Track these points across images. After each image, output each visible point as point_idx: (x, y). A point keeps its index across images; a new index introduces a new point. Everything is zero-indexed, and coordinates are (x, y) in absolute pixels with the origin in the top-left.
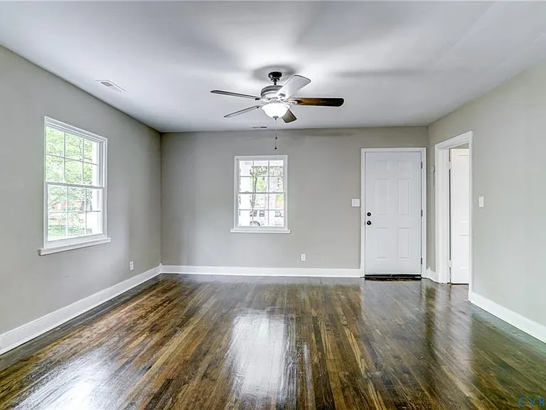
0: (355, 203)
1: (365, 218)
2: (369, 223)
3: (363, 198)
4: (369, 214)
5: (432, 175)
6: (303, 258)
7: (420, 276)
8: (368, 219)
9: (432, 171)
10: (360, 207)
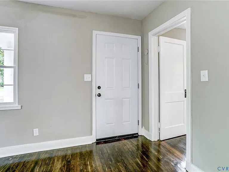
0: (87, 77)
1: (95, 91)
2: (99, 95)
3: (94, 73)
4: (99, 88)
5: (146, 56)
6: (36, 132)
7: (137, 134)
8: (99, 91)
9: (146, 54)
10: (92, 81)
